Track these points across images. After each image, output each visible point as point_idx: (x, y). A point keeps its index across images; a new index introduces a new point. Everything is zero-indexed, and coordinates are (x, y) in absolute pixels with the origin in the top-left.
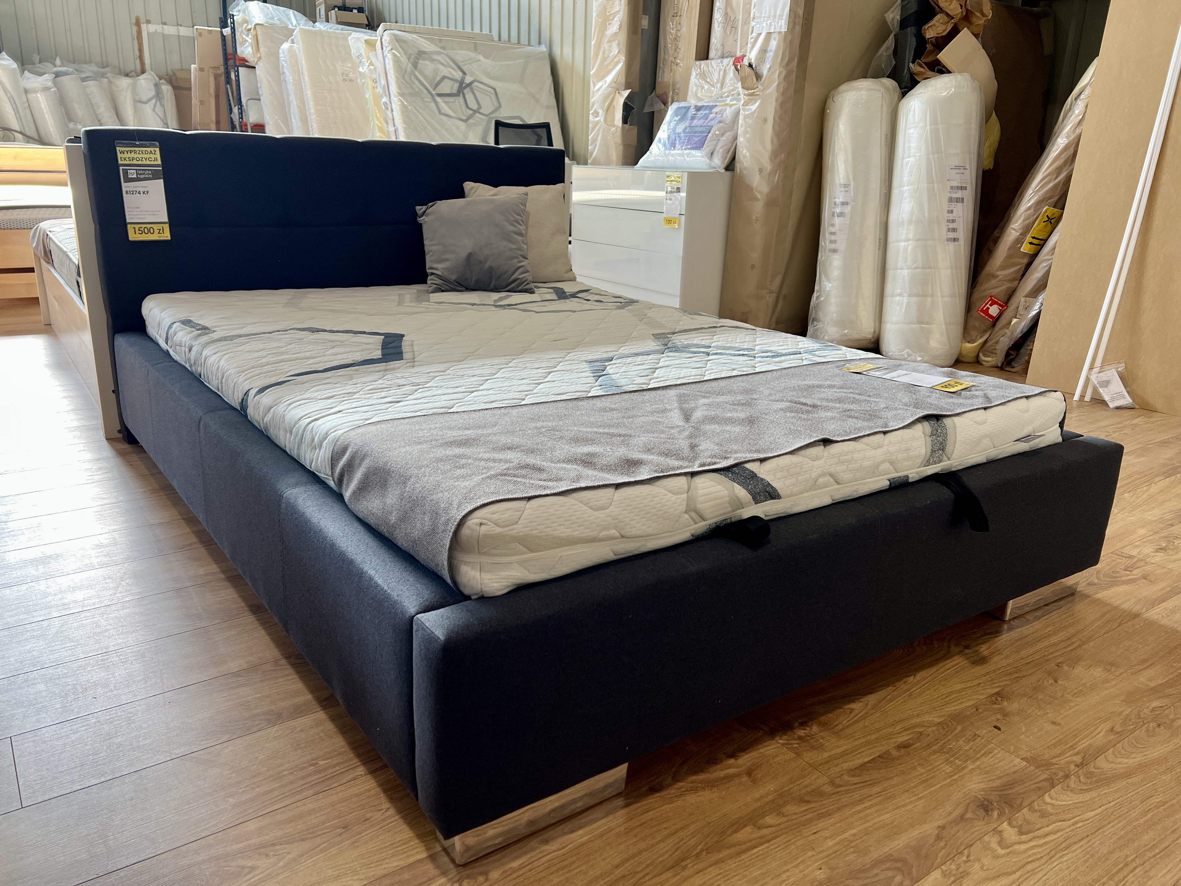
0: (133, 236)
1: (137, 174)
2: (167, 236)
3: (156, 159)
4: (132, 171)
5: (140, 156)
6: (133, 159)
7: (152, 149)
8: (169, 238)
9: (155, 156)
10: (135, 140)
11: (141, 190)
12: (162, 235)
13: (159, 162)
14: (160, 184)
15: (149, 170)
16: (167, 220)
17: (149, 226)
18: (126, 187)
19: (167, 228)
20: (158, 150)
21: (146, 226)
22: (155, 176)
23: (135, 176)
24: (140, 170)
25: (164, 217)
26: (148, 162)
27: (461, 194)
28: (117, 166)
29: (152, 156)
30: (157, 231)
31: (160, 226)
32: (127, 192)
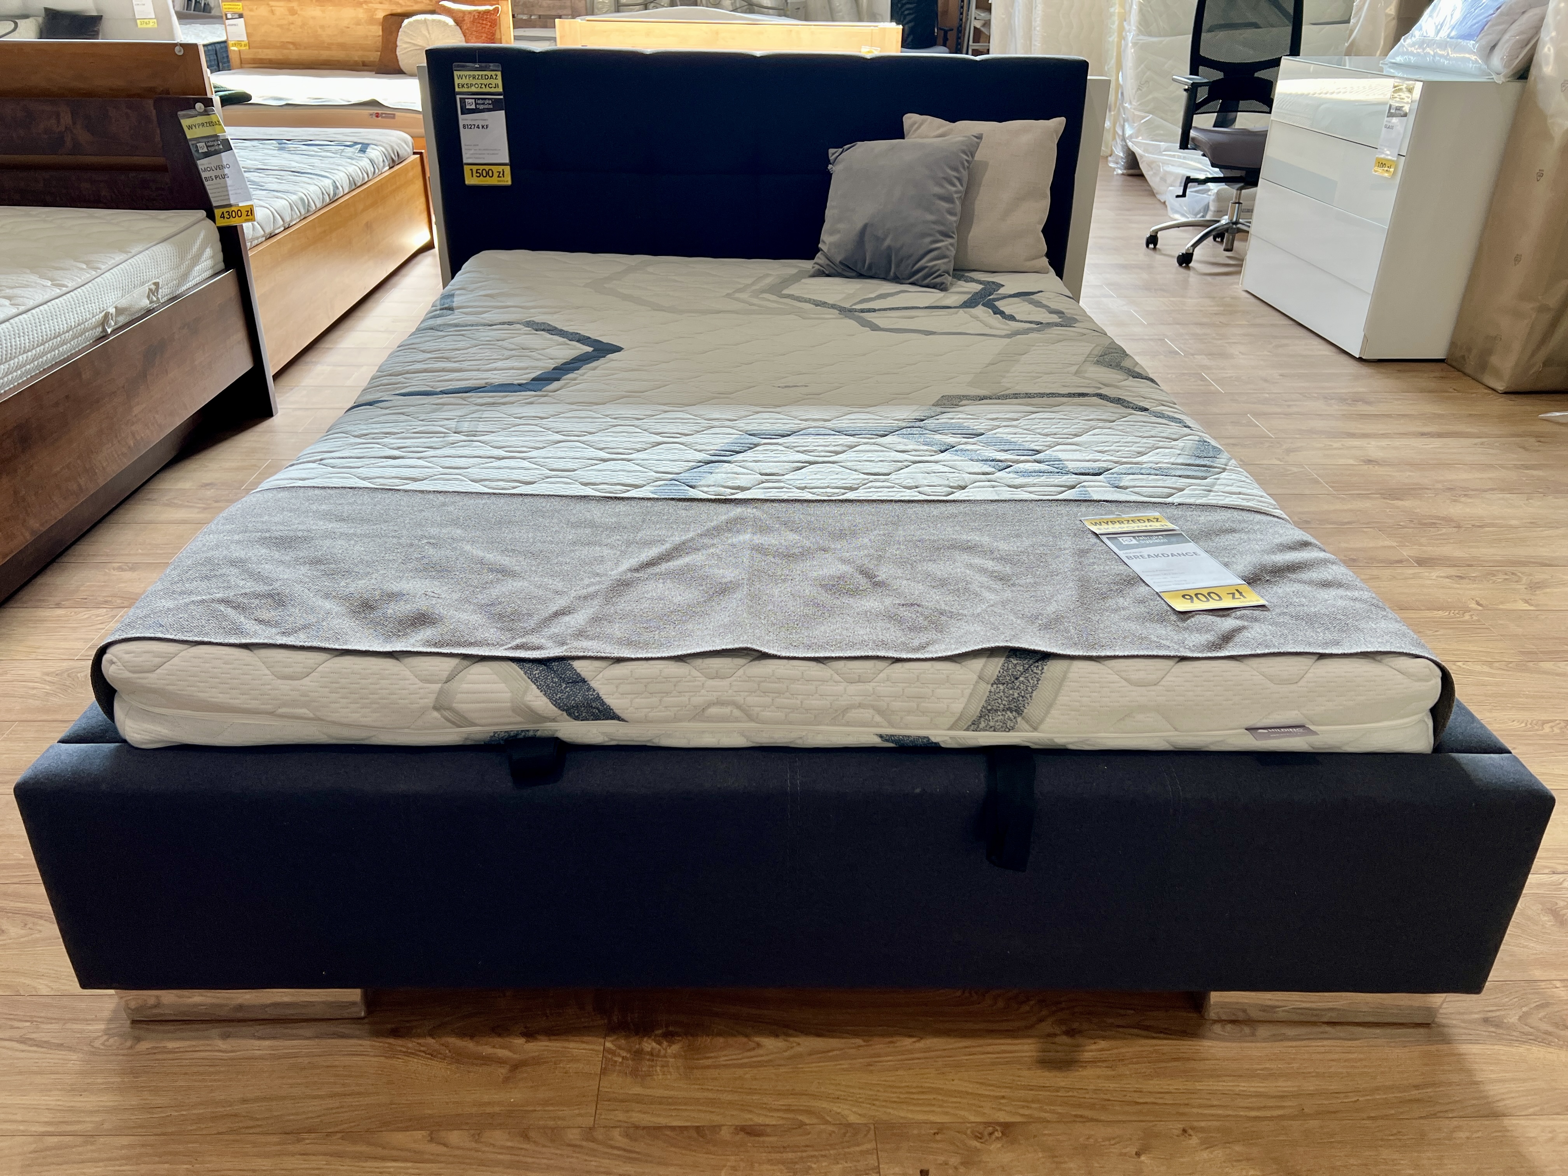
0: (471, 180)
1: (476, 104)
2: (507, 180)
3: (497, 86)
4: (470, 101)
5: (479, 82)
6: (472, 85)
7: (493, 73)
8: (510, 183)
9: (496, 82)
10: (475, 62)
11: (481, 123)
12: (502, 179)
13: (500, 89)
14: (500, 116)
15: (489, 99)
16: (507, 161)
17: (487, 168)
18: (463, 120)
19: (507, 169)
20: (499, 73)
21: (485, 168)
22: (496, 106)
23: (473, 107)
24: (479, 99)
25: (504, 156)
26: (488, 90)
27: (899, 133)
28: (454, 94)
29: (493, 82)
30: (496, 174)
31: (500, 168)
32: (464, 126)
